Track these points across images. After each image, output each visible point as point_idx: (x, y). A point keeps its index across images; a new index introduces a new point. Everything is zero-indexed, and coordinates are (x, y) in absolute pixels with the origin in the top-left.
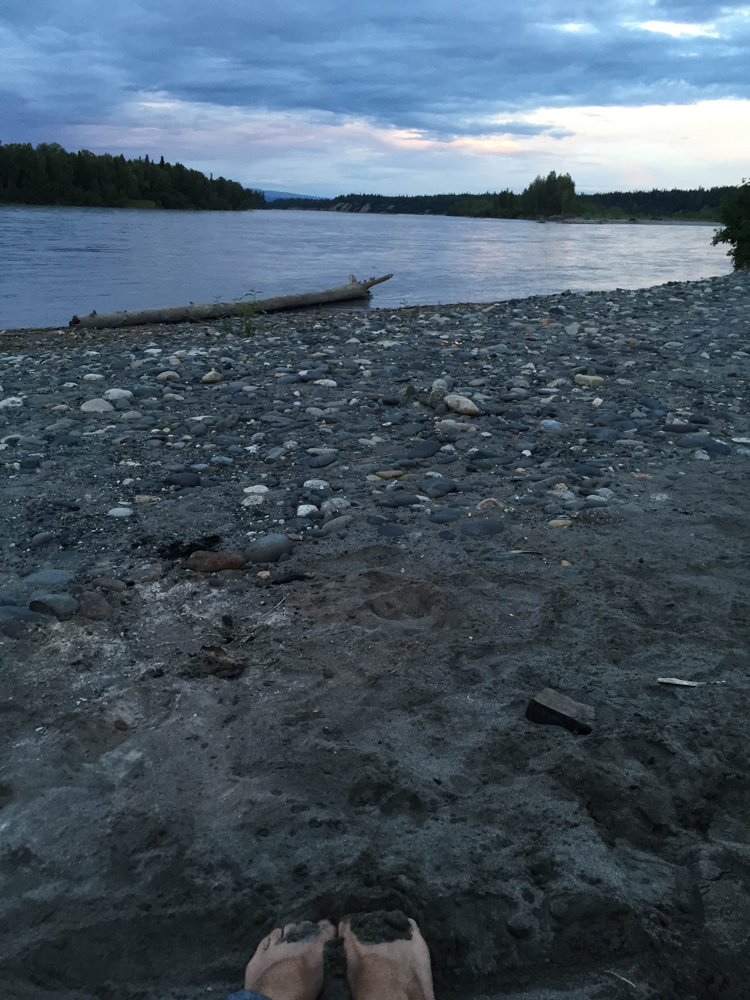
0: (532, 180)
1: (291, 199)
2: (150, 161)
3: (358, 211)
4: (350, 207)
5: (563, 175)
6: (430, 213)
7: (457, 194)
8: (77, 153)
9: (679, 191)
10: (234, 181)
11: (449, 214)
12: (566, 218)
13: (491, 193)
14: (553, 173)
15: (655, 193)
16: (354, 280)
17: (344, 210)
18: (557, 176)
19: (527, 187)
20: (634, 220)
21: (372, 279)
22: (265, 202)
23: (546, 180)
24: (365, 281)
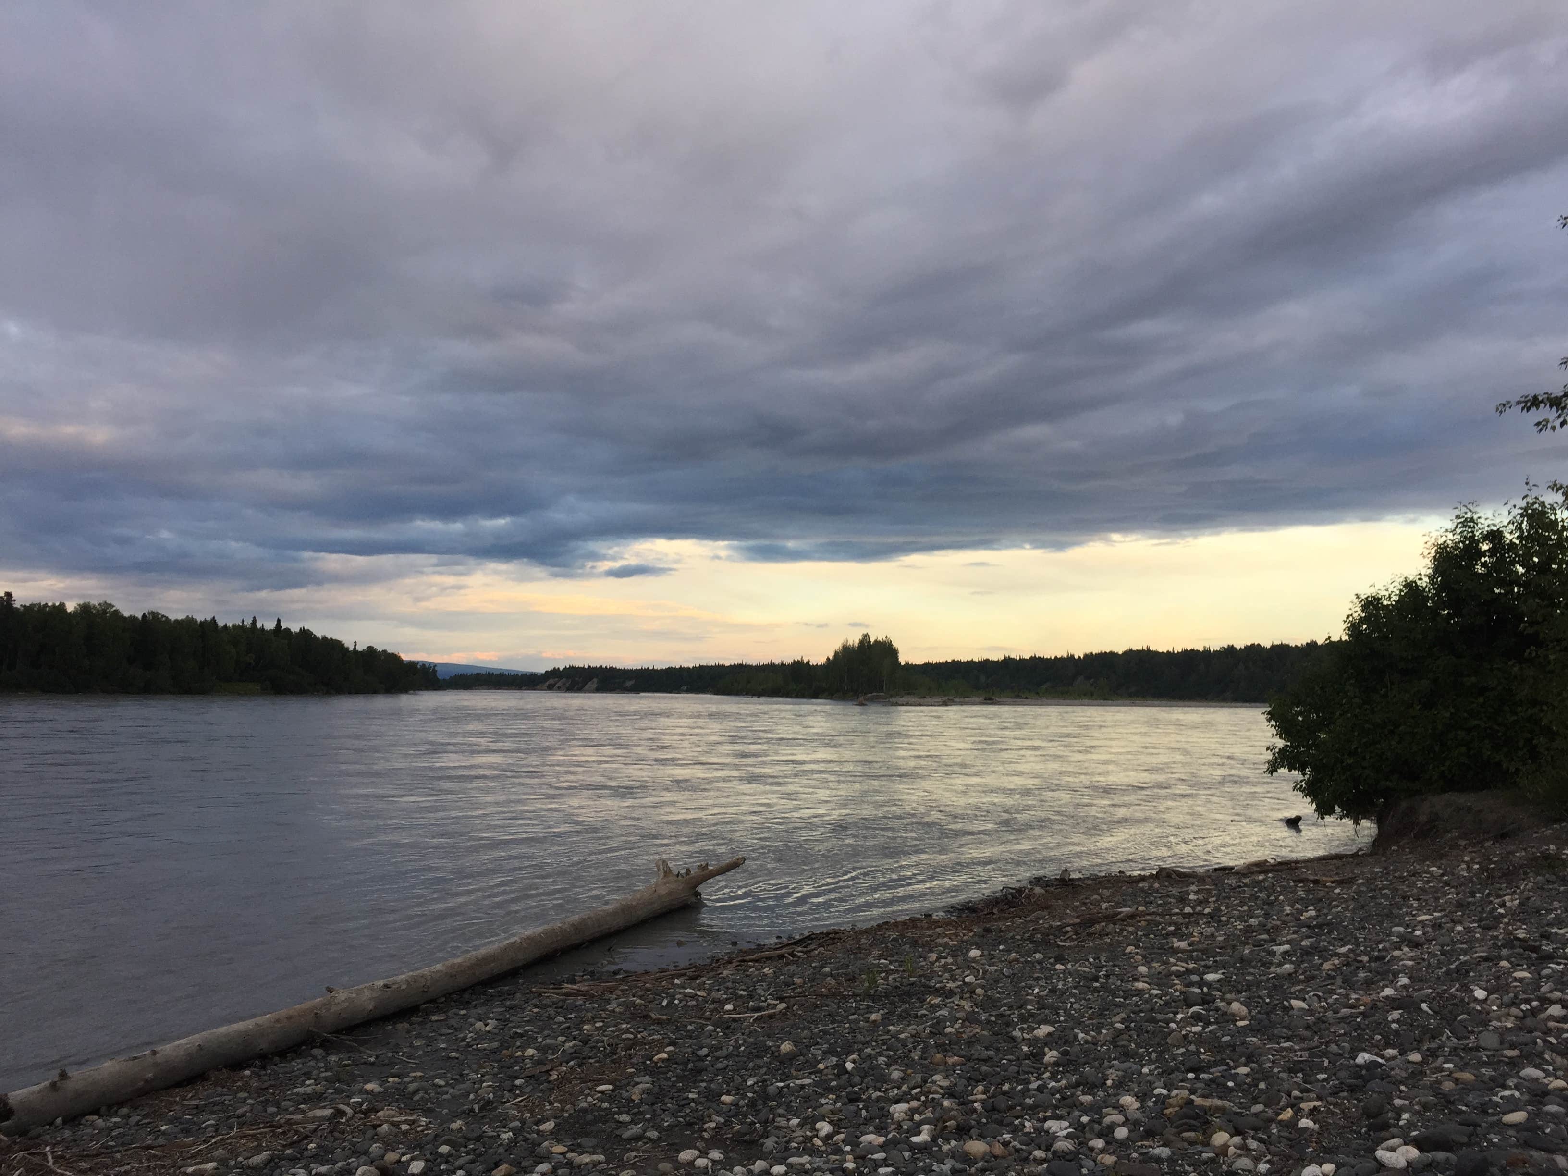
0: (838, 646)
1: (478, 674)
2: (259, 625)
3: (580, 690)
4: (567, 685)
5: (880, 639)
6: (688, 691)
8: (140, 616)
9: (1039, 658)
10: (389, 651)
12: (891, 696)
13: (777, 662)
14: (866, 636)
15: (1008, 661)
16: (668, 872)
17: (559, 689)
18: (872, 640)
19: (831, 656)
20: (990, 699)
21: (703, 868)
22: (437, 680)
23: (856, 645)
24: (688, 870)
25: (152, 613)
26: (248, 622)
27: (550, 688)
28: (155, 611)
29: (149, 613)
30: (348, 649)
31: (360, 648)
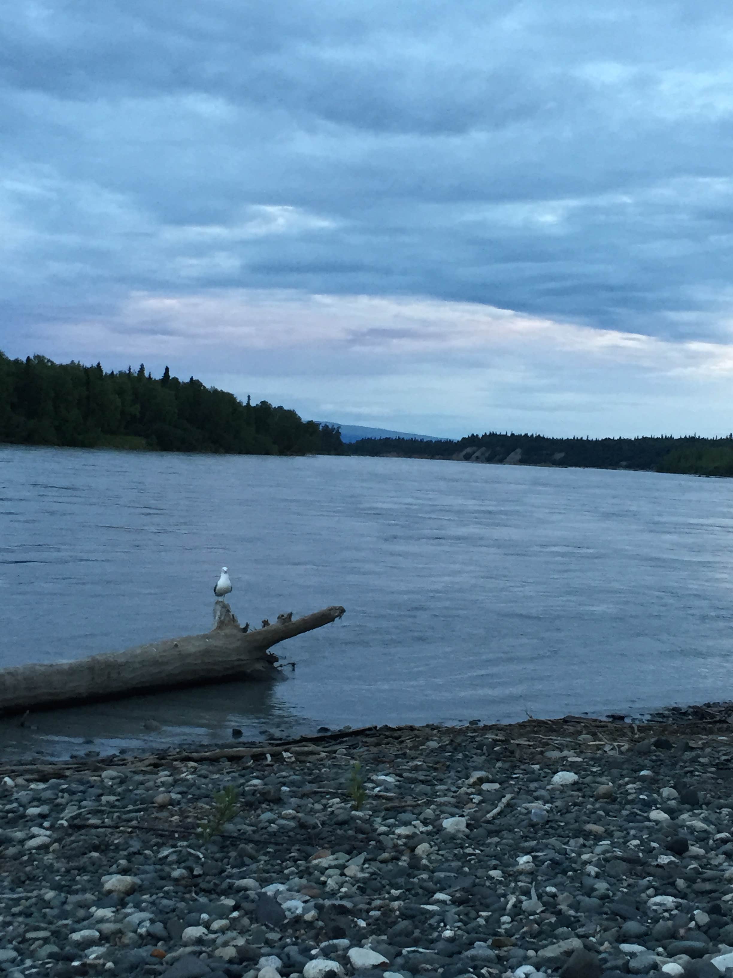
1: (387, 439)
2: (146, 374)
3: (501, 461)
4: (487, 455)
6: (629, 467)
7: (676, 437)
8: (24, 359)
10: (286, 408)
11: (661, 469)
17: (478, 460)
21: (285, 619)
22: (341, 443)
24: (266, 623)
25: (37, 357)
26: (136, 369)
27: (467, 458)
28: (41, 354)
29: (35, 357)
30: (240, 403)
31: (253, 404)
